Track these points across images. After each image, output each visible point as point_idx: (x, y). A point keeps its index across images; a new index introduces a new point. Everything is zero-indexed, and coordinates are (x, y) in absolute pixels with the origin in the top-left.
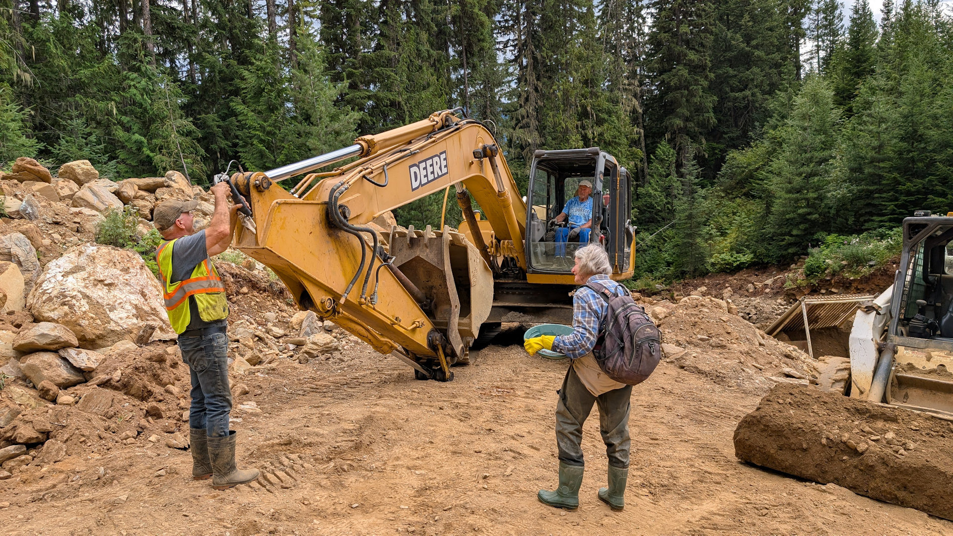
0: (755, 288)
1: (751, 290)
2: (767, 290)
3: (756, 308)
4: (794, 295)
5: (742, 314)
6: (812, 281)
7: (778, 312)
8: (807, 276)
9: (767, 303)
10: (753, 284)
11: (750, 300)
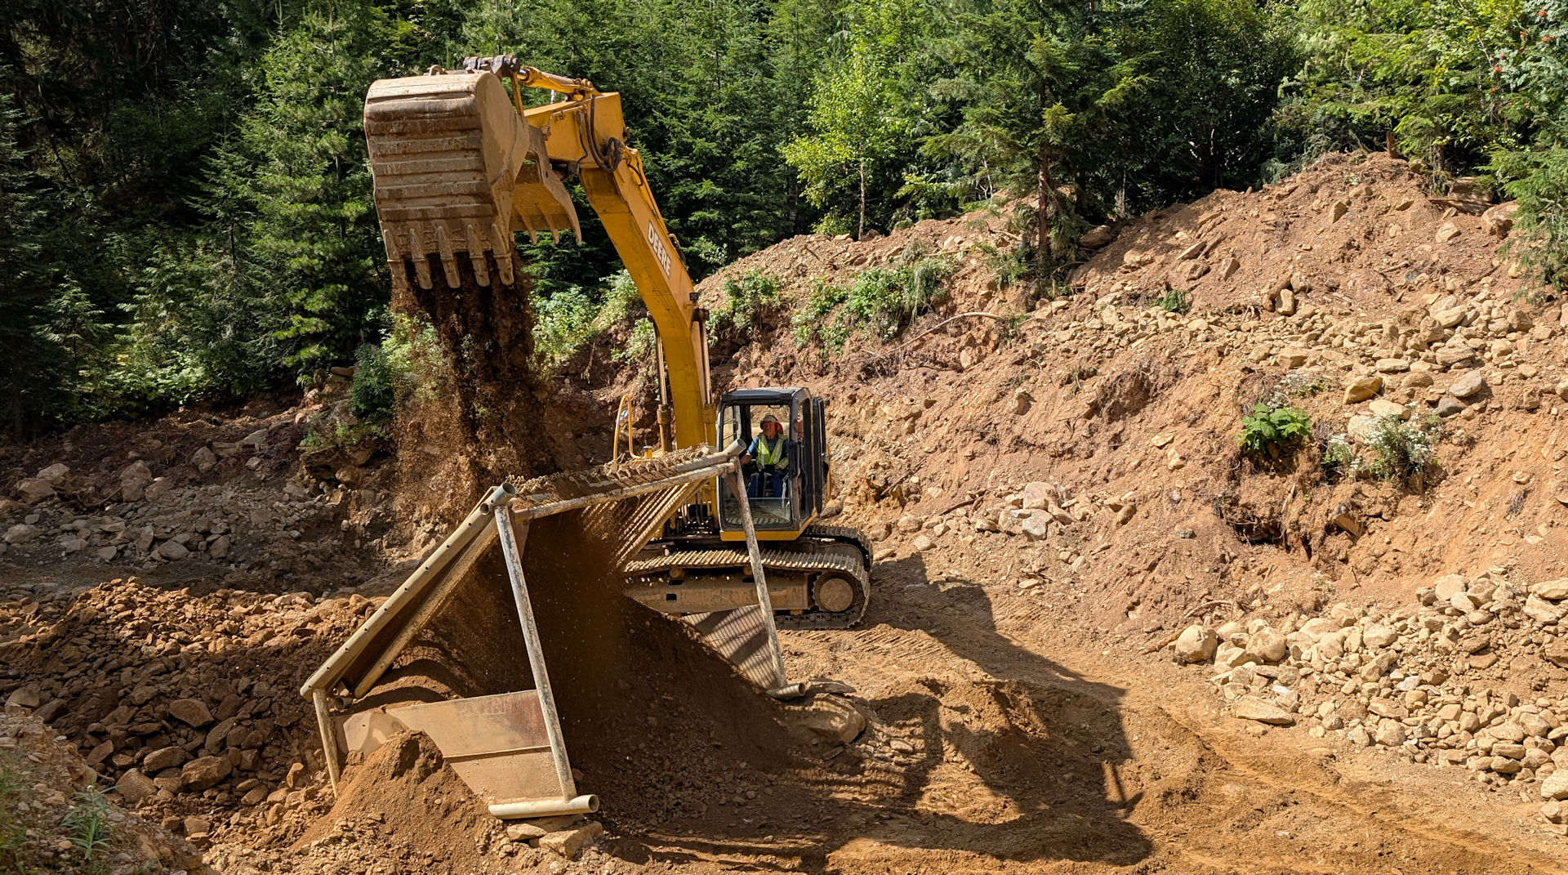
0: (219, 458)
1: (205, 466)
2: (253, 462)
3: (226, 514)
4: (328, 468)
5: (185, 537)
6: (374, 428)
7: (290, 520)
8: (361, 415)
9: (257, 496)
10: (210, 445)
11: (205, 493)
